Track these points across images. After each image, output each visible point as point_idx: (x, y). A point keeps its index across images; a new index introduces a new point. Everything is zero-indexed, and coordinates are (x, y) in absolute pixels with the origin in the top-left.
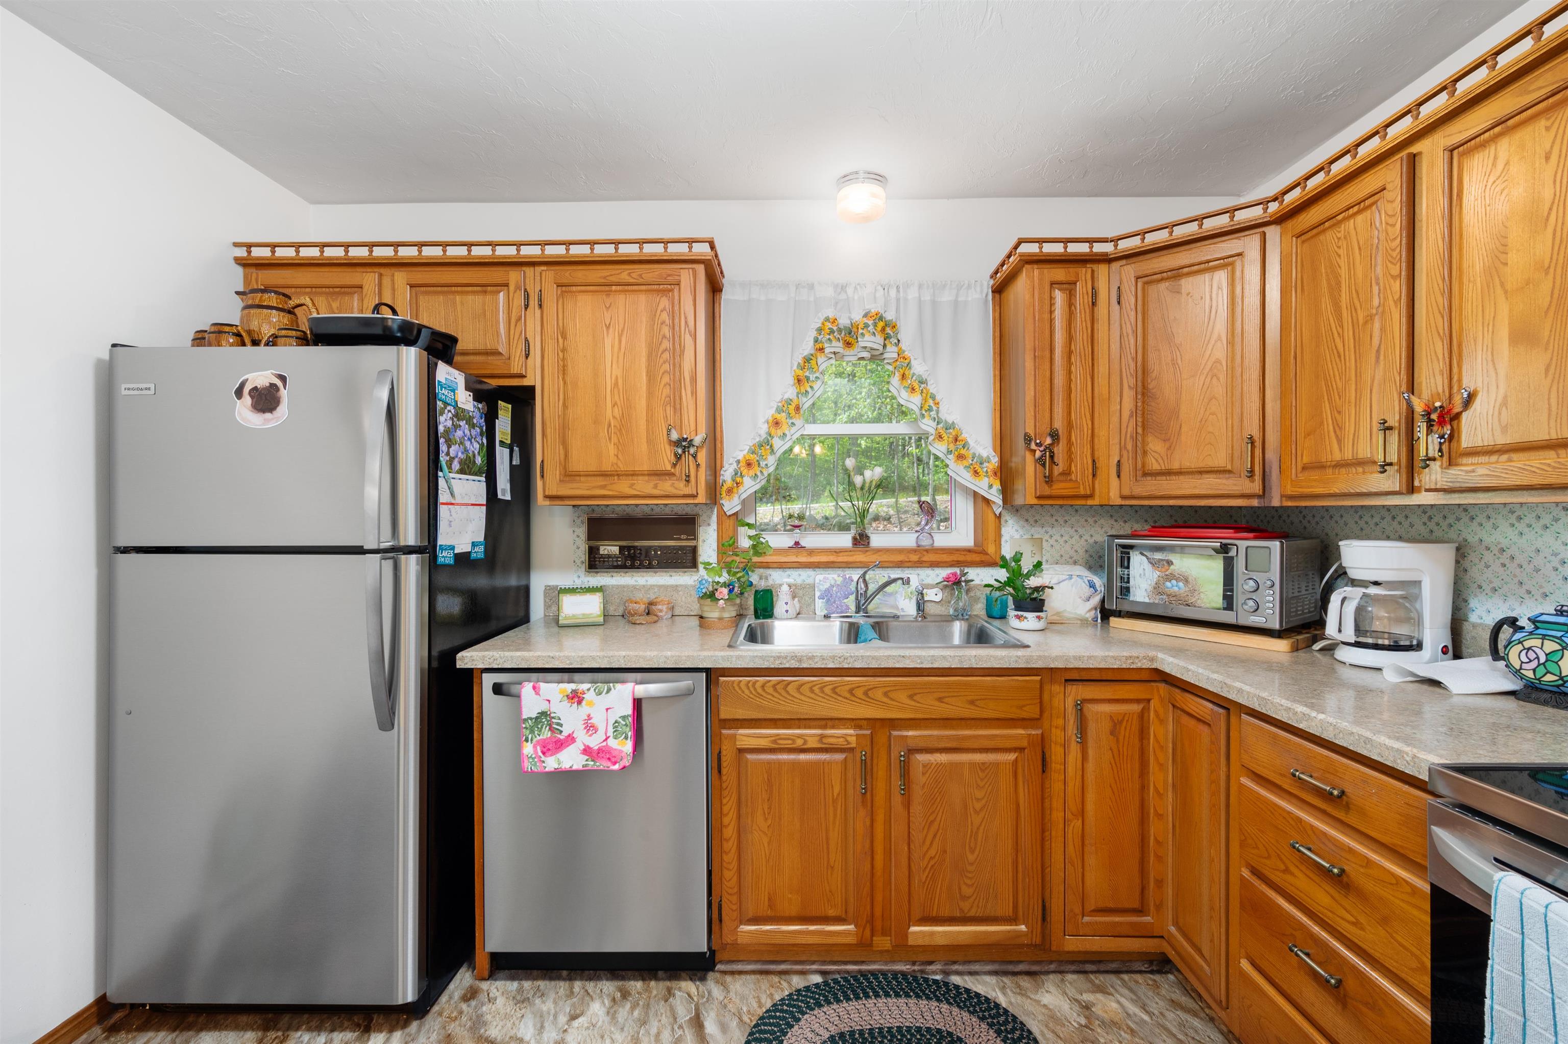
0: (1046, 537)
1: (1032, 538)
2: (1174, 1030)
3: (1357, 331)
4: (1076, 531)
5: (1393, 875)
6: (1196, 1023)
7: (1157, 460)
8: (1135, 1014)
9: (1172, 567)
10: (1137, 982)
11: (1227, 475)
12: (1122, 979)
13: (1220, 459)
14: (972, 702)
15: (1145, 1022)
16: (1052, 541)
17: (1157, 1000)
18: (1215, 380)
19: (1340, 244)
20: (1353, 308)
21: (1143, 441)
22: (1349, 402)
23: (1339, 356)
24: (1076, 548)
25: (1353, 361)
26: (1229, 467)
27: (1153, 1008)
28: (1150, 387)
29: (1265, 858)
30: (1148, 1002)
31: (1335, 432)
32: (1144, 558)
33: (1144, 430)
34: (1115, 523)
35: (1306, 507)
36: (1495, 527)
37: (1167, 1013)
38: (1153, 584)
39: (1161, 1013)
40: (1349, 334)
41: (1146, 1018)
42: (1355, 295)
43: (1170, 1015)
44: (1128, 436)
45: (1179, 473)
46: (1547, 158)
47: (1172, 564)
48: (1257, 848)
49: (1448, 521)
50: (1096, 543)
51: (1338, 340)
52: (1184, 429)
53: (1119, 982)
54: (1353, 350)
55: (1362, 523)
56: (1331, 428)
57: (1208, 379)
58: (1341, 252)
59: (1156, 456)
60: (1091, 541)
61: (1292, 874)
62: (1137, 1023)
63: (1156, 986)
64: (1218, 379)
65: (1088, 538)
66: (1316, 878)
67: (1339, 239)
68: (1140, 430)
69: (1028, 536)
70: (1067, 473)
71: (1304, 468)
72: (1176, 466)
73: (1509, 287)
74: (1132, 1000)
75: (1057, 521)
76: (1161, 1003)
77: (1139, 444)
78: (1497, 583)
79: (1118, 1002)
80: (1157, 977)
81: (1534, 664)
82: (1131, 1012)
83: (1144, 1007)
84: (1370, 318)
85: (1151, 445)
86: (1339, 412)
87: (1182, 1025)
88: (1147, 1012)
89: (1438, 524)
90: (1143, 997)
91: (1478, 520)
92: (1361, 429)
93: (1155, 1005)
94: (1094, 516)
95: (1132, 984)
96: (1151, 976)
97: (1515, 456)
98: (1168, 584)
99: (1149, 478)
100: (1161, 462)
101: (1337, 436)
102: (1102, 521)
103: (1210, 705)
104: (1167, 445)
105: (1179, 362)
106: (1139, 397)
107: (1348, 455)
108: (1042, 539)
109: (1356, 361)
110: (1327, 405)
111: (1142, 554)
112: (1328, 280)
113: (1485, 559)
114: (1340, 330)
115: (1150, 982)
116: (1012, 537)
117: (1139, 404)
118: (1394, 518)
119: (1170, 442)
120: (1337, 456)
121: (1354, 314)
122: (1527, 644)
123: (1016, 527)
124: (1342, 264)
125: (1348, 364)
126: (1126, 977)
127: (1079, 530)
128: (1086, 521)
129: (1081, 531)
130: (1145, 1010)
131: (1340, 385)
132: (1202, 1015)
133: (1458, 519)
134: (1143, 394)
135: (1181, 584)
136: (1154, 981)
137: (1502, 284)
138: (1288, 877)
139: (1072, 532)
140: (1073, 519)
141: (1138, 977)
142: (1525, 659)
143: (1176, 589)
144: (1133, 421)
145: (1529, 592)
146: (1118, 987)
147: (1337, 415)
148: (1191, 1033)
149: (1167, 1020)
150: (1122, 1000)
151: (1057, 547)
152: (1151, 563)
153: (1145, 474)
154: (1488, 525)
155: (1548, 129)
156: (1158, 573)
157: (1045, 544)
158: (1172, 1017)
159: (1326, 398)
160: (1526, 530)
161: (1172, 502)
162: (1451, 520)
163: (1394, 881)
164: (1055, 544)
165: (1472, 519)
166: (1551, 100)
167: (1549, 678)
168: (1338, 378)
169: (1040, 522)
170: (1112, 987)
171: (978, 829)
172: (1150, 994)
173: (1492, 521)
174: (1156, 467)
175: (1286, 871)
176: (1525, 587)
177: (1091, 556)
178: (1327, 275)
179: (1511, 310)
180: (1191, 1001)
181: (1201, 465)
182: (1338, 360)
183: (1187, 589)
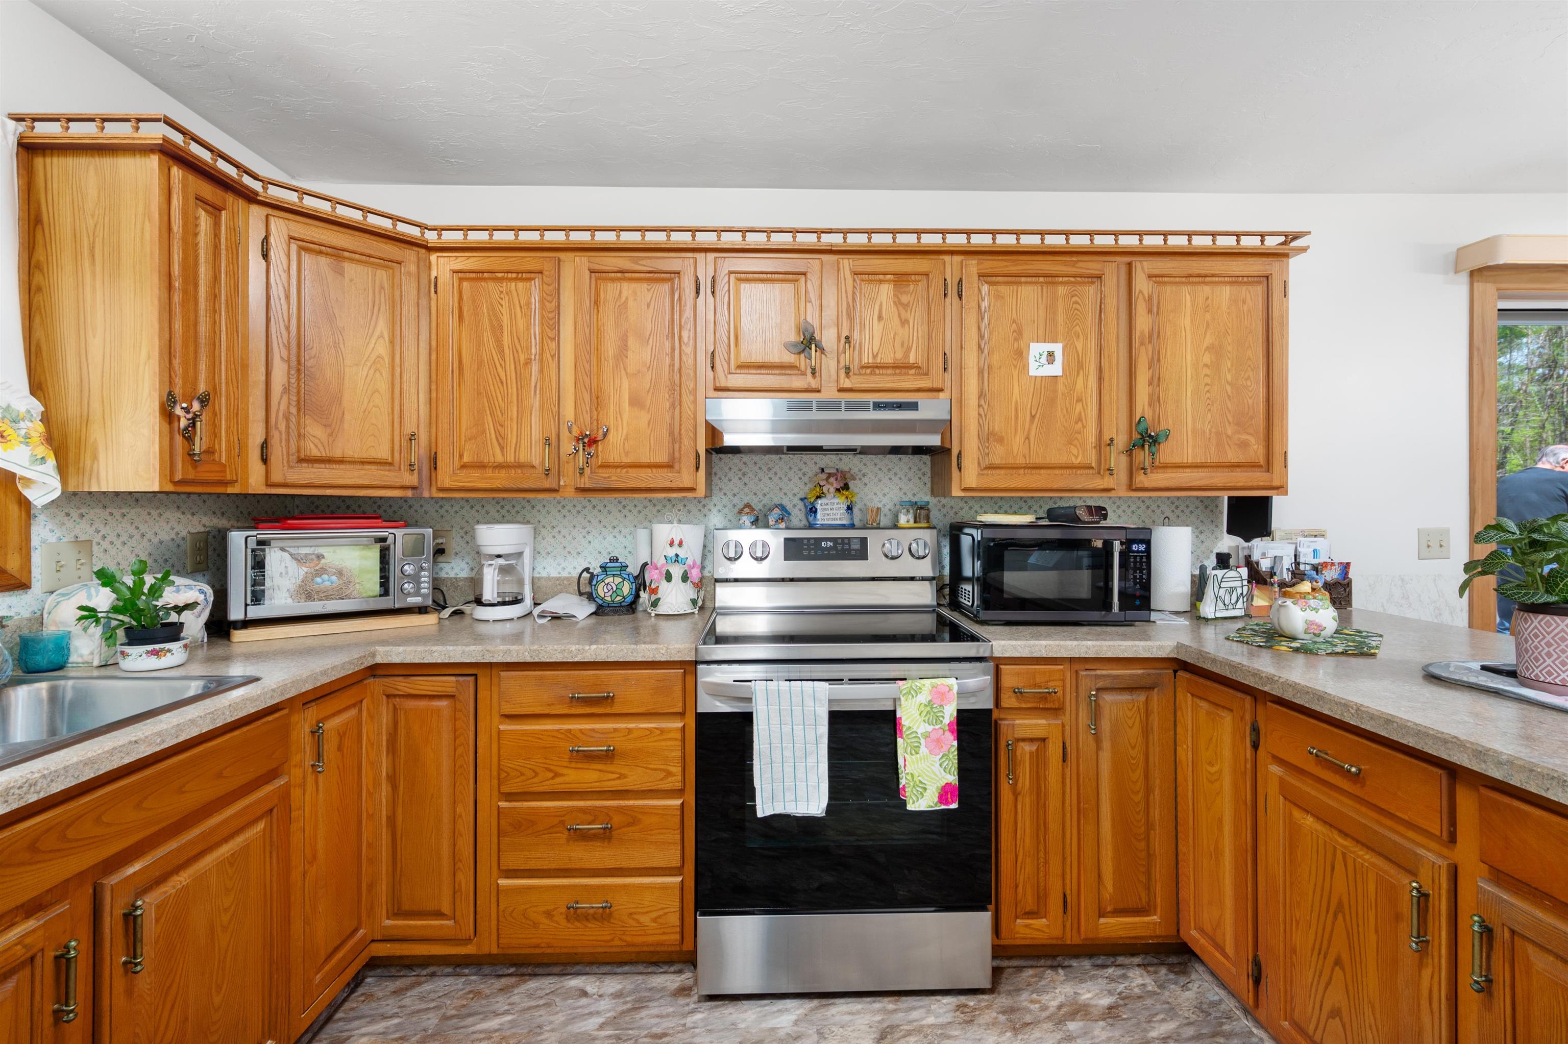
0: (97, 538)
1: (76, 541)
2: (423, 1006)
3: (518, 368)
4: (137, 528)
5: (647, 729)
6: (427, 987)
7: (316, 446)
8: (386, 1028)
9: (323, 561)
10: (353, 1009)
11: (388, 468)
12: (340, 1019)
13: (383, 453)
14: (220, 775)
15: (399, 1023)
16: (105, 544)
17: (385, 1003)
18: (378, 375)
19: (502, 296)
20: (515, 351)
21: (298, 423)
22: (511, 419)
23: (502, 383)
24: (136, 551)
25: (515, 389)
26: (390, 460)
27: (390, 1010)
28: (308, 364)
29: (535, 777)
30: (380, 1011)
31: (498, 440)
32: (286, 555)
33: (299, 410)
34: (182, 517)
35: (381, 498)
36: (548, 512)
37: (403, 1003)
38: (299, 582)
39: (400, 1007)
40: (510, 367)
41: (396, 1021)
42: (516, 341)
43: (407, 1001)
44: (281, 414)
45: (341, 461)
46: (648, 306)
47: (323, 557)
48: (522, 774)
49: (516, 509)
50: (161, 542)
51: (500, 369)
52: (347, 417)
53: (341, 1024)
54: (514, 381)
55: (442, 512)
56: (493, 436)
57: (372, 372)
58: (503, 302)
59: (316, 441)
60: (155, 540)
61: (562, 775)
62: (397, 1031)
63: (369, 997)
64: (381, 374)
65: (153, 537)
66: (586, 766)
67: (501, 292)
68: (294, 410)
69: (69, 538)
70: (210, 451)
71: (464, 466)
72: (338, 454)
73: (629, 371)
74: (369, 1022)
75: (111, 514)
76: (390, 1002)
77: (292, 426)
78: (550, 549)
79: (364, 1035)
80: (361, 990)
81: (611, 593)
82: (382, 1030)
83: (384, 1017)
84: (528, 362)
85: (309, 429)
86: (502, 426)
87: (422, 998)
88: (391, 1017)
89: (508, 511)
90: (373, 1012)
91: (537, 508)
92: (523, 441)
93: (389, 1008)
94: (158, 508)
95: (352, 1014)
96: (356, 994)
97: (630, 470)
98: (318, 580)
99: (305, 465)
100: (323, 450)
101: (499, 444)
102: (167, 514)
103: (453, 678)
104: (329, 430)
105: (342, 346)
106: (293, 372)
107: (510, 458)
108: (91, 541)
109: (517, 389)
110: (490, 418)
111: (282, 549)
112: (490, 320)
113: (542, 533)
114: (502, 363)
115: (362, 998)
116: (44, 541)
117: (293, 381)
118: (472, 507)
119: (333, 428)
120: (500, 459)
121: (516, 354)
122: (606, 581)
123: (50, 526)
124: (504, 311)
125: (510, 390)
126: (339, 1015)
127: (141, 527)
128: (149, 514)
129: (143, 528)
130: (387, 1018)
131: (502, 405)
132: (423, 979)
133: (524, 508)
134: (298, 370)
135: (334, 578)
136: (362, 994)
137: (625, 369)
138: (558, 780)
139: (131, 530)
140: (133, 512)
141: (347, 1005)
142: (606, 591)
143: (328, 583)
144: (285, 398)
145: (569, 553)
146: (346, 1027)
147: (499, 428)
148: (432, 996)
149: (409, 1007)
150: (363, 1030)
151: (113, 552)
152: (296, 559)
153: (301, 460)
154: (544, 512)
155: (648, 290)
156: (305, 569)
157: (95, 548)
158: (410, 1000)
159: (488, 412)
160: (567, 514)
161: (329, 492)
162: (518, 508)
163: (648, 733)
164: (109, 547)
165: (533, 507)
166: (648, 275)
167: (619, 598)
168: (500, 399)
169: (87, 517)
170: (342, 1032)
171: (226, 951)
172: (374, 1005)
173: (547, 508)
174: (315, 452)
175: (557, 775)
176: (567, 550)
177: (156, 561)
178: (489, 316)
179: (630, 385)
180: (404, 979)
181: (365, 456)
182: (500, 385)
183: (341, 582)
